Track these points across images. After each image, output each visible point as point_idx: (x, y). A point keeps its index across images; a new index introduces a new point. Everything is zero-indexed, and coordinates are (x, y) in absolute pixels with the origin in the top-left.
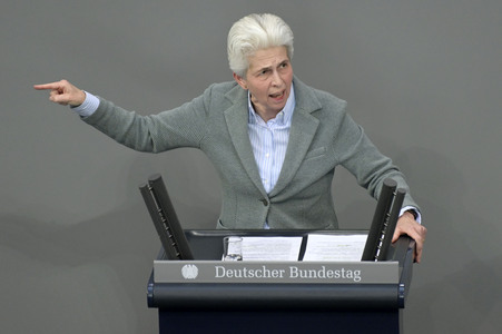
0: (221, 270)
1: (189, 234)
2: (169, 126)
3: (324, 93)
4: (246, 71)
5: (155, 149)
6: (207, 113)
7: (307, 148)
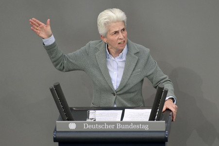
1: (72, 109)
3: (140, 45)
6: (88, 54)
7: (133, 69)
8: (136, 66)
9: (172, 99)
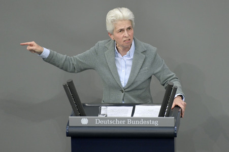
0: (98, 121)
1: (84, 105)
2: (80, 60)
3: (147, 44)
4: (113, 31)
5: (76, 71)
6: (97, 54)
7: (140, 67)
8: (143, 64)
9: (181, 96)
